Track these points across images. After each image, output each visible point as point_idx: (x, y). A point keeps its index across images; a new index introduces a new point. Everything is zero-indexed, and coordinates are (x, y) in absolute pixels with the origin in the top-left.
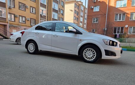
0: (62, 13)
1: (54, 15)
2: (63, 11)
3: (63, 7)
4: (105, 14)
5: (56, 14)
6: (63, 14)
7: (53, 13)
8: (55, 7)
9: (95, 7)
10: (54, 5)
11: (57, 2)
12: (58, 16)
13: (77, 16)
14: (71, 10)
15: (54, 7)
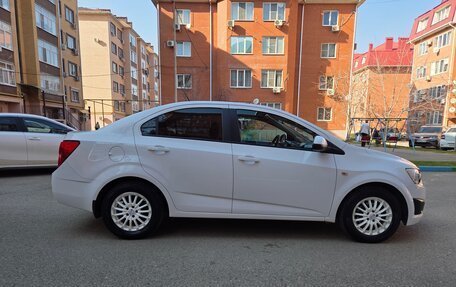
0: (71, 46)
1: (44, 50)
2: (76, 41)
3: (74, 26)
4: (207, 68)
5: (51, 50)
6: (75, 52)
7: (40, 44)
8: (46, 22)
9: (179, 45)
10: (42, 16)
11: (51, 9)
12: (59, 55)
13: (120, 63)
14: (99, 42)
15: (42, 23)
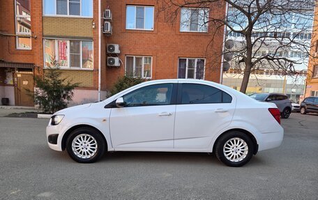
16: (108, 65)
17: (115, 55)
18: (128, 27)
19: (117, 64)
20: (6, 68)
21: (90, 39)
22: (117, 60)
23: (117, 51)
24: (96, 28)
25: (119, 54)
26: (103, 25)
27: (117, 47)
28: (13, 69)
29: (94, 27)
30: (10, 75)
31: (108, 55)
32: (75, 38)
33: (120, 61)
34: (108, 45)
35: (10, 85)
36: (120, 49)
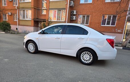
16: (71, 19)
17: (74, 15)
18: (81, 3)
19: (74, 19)
20: (39, 21)
21: (64, 9)
22: (74, 17)
23: (75, 13)
24: (67, 4)
25: (76, 14)
26: (70, 2)
27: (75, 11)
28: (40, 21)
29: (66, 4)
30: (40, 23)
31: (71, 15)
32: (59, 9)
33: (76, 18)
34: (72, 11)
35: (39, 27)
36: (76, 12)
